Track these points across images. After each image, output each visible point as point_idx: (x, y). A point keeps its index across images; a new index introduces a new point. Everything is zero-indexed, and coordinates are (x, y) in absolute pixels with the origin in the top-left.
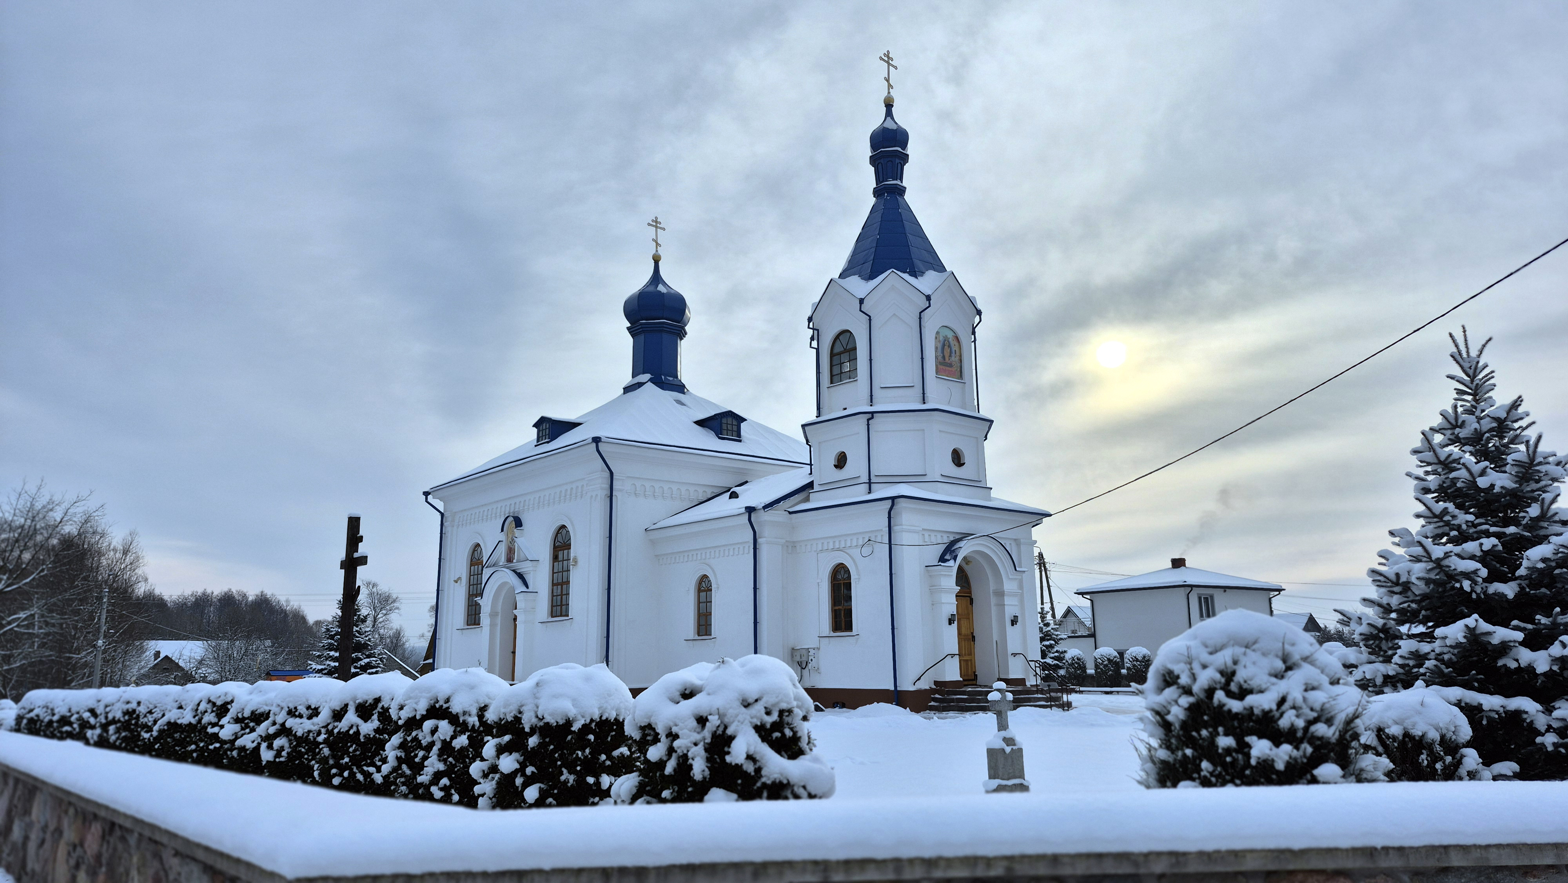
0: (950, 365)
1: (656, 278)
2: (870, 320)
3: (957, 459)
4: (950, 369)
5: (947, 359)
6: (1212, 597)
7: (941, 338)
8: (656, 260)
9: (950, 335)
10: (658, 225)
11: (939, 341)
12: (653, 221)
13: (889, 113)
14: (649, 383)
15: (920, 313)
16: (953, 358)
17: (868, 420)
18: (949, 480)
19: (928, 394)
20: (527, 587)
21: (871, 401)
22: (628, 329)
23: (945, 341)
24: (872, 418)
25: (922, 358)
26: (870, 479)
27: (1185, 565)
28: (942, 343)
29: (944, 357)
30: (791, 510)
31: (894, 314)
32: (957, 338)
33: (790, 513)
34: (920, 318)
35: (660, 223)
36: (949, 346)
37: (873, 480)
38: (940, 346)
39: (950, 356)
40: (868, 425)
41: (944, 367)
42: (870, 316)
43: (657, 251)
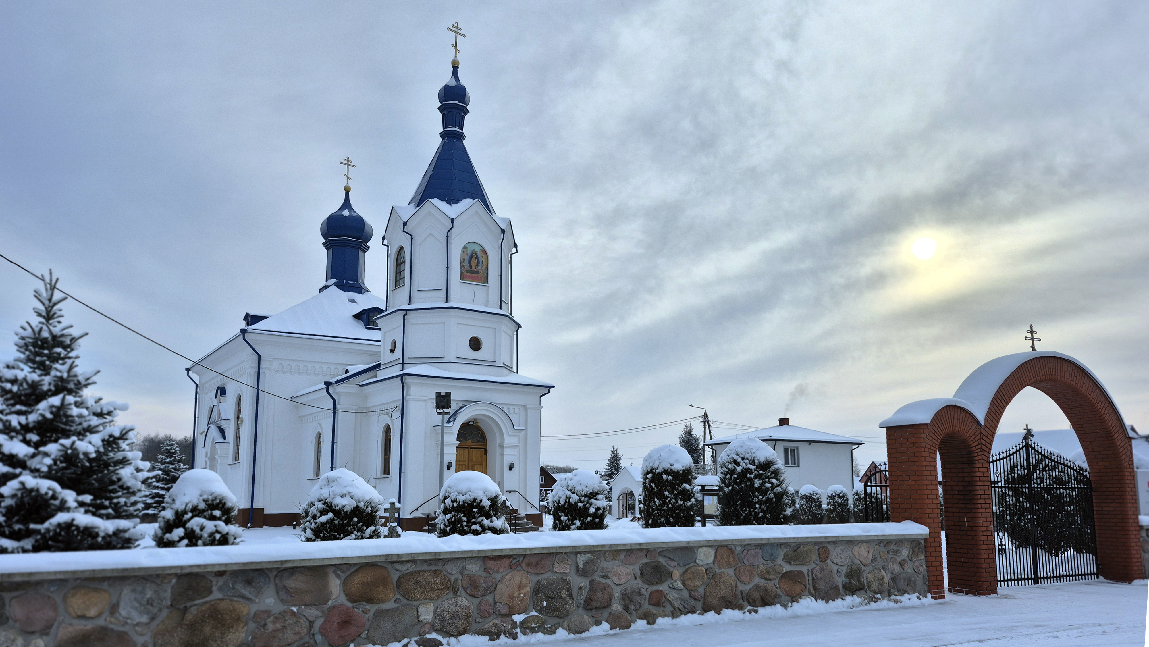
0: (477, 273)
1: (347, 204)
2: (412, 238)
3: (475, 344)
4: (476, 275)
5: (474, 268)
6: (798, 448)
7: (469, 252)
8: (347, 191)
9: (478, 249)
10: (349, 163)
11: (467, 254)
12: (345, 160)
13: (455, 74)
14: (333, 285)
15: (448, 232)
16: (480, 267)
17: (404, 316)
18: (463, 361)
19: (452, 296)
20: (225, 439)
21: (410, 302)
22: (324, 244)
23: (473, 253)
24: (406, 314)
25: (447, 268)
26: (403, 361)
27: (788, 424)
28: (469, 256)
29: (471, 267)
30: (361, 384)
31: (431, 234)
32: (485, 252)
33: (361, 386)
34: (447, 237)
35: (351, 162)
36: (477, 258)
37: (406, 360)
38: (467, 258)
39: (477, 265)
40: (404, 319)
41: (470, 275)
42: (412, 236)
43: (348, 184)
